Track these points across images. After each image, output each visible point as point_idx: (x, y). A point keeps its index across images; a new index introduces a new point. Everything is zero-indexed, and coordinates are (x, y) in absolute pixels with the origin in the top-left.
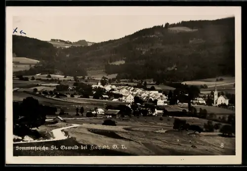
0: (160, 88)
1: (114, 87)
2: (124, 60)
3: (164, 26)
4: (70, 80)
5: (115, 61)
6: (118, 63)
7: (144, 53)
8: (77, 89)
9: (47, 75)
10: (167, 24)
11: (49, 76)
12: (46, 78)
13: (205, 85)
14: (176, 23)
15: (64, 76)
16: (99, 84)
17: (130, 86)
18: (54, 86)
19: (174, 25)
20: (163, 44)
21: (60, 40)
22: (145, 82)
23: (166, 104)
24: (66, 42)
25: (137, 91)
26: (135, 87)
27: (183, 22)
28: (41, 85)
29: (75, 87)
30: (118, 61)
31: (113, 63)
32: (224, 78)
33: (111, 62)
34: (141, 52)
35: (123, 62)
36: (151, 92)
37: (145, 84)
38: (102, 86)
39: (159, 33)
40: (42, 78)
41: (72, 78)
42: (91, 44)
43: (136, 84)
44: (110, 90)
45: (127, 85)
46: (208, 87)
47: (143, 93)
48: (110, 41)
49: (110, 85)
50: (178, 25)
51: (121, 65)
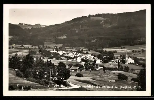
0: (91, 53)
1: (64, 52)
2: (65, 36)
3: (88, 16)
4: (36, 48)
5: (60, 36)
6: (62, 38)
7: (77, 32)
8: (42, 54)
9: (21, 45)
10: (90, 15)
11: (22, 46)
12: (21, 47)
13: (115, 51)
14: (95, 15)
15: (31, 46)
16: (55, 50)
17: (73, 51)
18: (27, 52)
19: (93, 16)
20: (88, 26)
21: (25, 24)
22: (82, 49)
23: (101, 63)
24: (29, 25)
25: (78, 54)
26: (76, 52)
27: (98, 14)
28: (19, 52)
29: (41, 52)
30: (62, 36)
31: (59, 38)
32: (125, 47)
33: (58, 37)
34: (76, 31)
35: (65, 37)
36: (87, 55)
37: (82, 50)
38: (56, 52)
39: (85, 20)
40: (18, 47)
41: (37, 47)
42: (45, 26)
43: (77, 50)
44: (62, 54)
45: (72, 51)
46: (117, 52)
47: (83, 56)
48: (56, 25)
49: (61, 51)
50: (96, 16)
51: (64, 38)
